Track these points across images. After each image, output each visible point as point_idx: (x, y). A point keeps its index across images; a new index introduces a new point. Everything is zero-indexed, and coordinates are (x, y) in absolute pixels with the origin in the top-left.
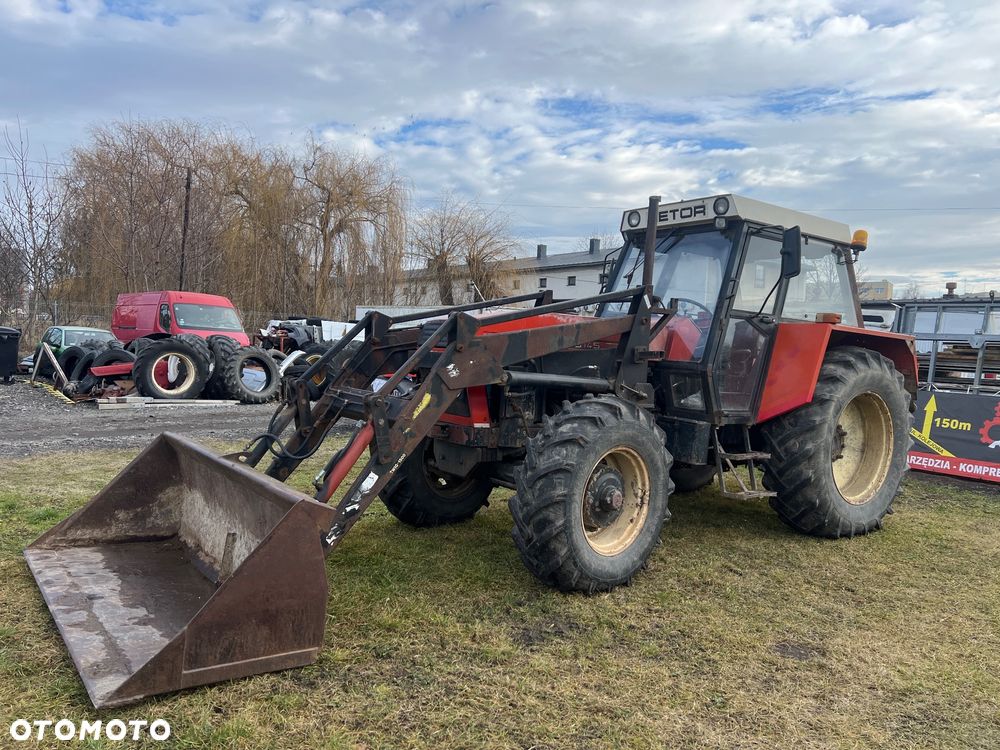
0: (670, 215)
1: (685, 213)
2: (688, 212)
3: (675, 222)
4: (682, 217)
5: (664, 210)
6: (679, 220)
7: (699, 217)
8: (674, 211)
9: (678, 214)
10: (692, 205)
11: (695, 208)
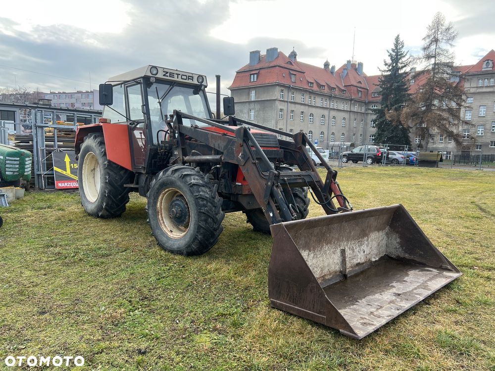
0: (176, 76)
1: (183, 77)
2: (185, 77)
3: (177, 80)
4: (182, 79)
5: (173, 72)
6: (180, 79)
7: (190, 81)
8: (178, 75)
9: (180, 76)
10: (188, 75)
11: (189, 76)
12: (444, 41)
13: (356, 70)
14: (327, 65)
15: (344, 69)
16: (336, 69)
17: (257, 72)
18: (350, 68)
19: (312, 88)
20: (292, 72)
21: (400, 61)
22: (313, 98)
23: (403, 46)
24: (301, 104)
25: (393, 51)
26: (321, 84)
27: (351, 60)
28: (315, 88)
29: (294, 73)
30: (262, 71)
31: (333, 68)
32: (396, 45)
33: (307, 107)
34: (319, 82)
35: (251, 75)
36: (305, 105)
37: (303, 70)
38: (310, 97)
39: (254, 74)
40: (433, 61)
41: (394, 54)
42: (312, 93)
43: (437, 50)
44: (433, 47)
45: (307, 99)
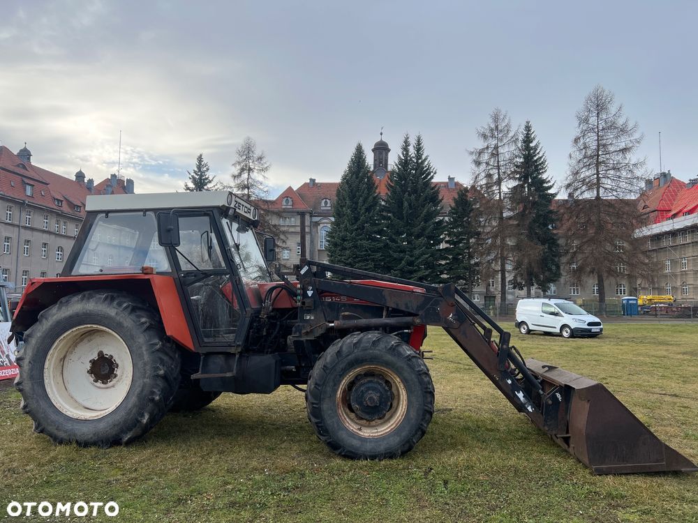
2: (246, 210)
3: (242, 213)
4: (244, 212)
9: (243, 208)
12: (256, 171)
13: (124, 188)
14: (80, 176)
15: (107, 186)
16: (95, 184)
18: (115, 184)
19: (61, 208)
20: (26, 181)
21: (205, 187)
22: (62, 223)
23: (208, 169)
24: (44, 231)
25: (195, 172)
26: (75, 204)
27: (117, 174)
28: (65, 208)
29: (31, 182)
31: (91, 181)
32: (199, 167)
33: (53, 237)
34: (71, 199)
36: (49, 233)
37: (44, 180)
38: (58, 222)
40: (246, 191)
41: (197, 177)
42: (60, 215)
43: (250, 180)
44: (245, 175)
45: (53, 225)
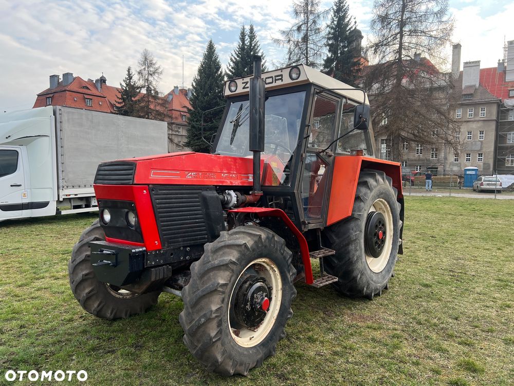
13: (186, 95)
15: (169, 95)
17: (51, 95)
18: (177, 93)
20: (86, 96)
29: (91, 97)
30: (56, 95)
35: (47, 98)
37: (103, 95)
39: (49, 98)
